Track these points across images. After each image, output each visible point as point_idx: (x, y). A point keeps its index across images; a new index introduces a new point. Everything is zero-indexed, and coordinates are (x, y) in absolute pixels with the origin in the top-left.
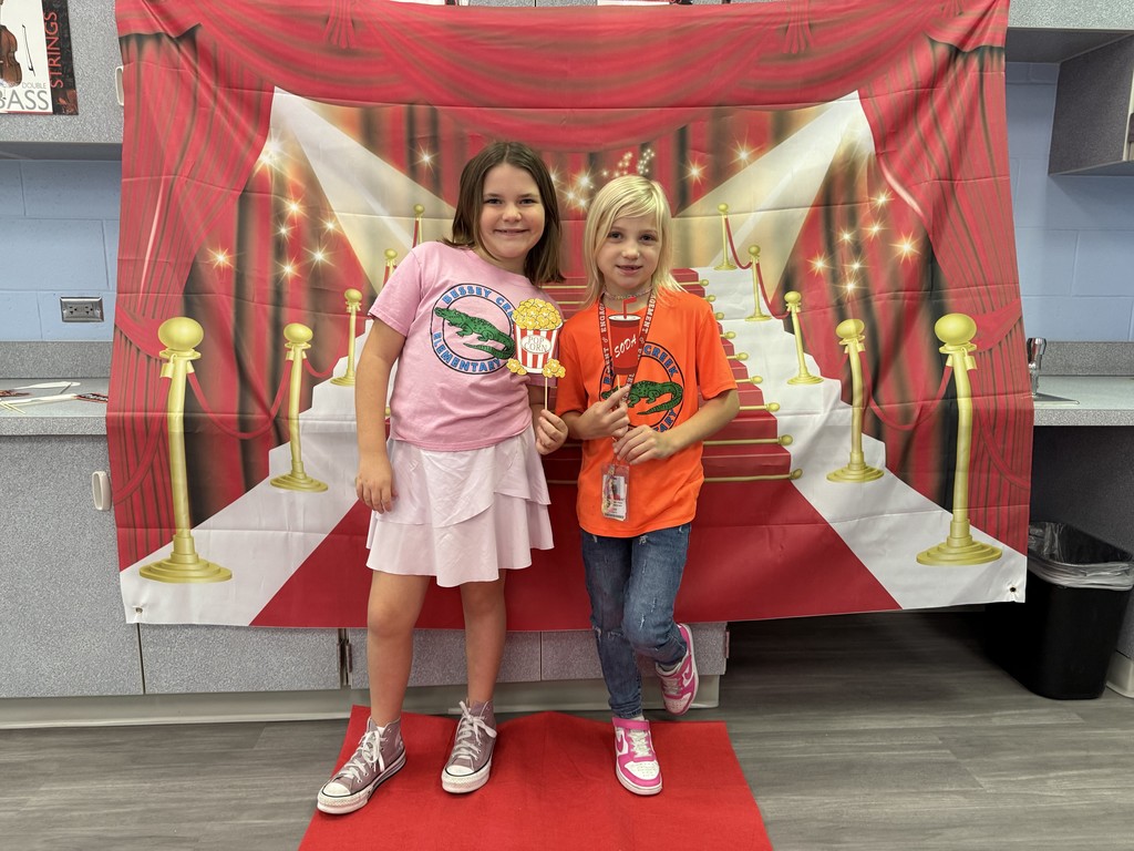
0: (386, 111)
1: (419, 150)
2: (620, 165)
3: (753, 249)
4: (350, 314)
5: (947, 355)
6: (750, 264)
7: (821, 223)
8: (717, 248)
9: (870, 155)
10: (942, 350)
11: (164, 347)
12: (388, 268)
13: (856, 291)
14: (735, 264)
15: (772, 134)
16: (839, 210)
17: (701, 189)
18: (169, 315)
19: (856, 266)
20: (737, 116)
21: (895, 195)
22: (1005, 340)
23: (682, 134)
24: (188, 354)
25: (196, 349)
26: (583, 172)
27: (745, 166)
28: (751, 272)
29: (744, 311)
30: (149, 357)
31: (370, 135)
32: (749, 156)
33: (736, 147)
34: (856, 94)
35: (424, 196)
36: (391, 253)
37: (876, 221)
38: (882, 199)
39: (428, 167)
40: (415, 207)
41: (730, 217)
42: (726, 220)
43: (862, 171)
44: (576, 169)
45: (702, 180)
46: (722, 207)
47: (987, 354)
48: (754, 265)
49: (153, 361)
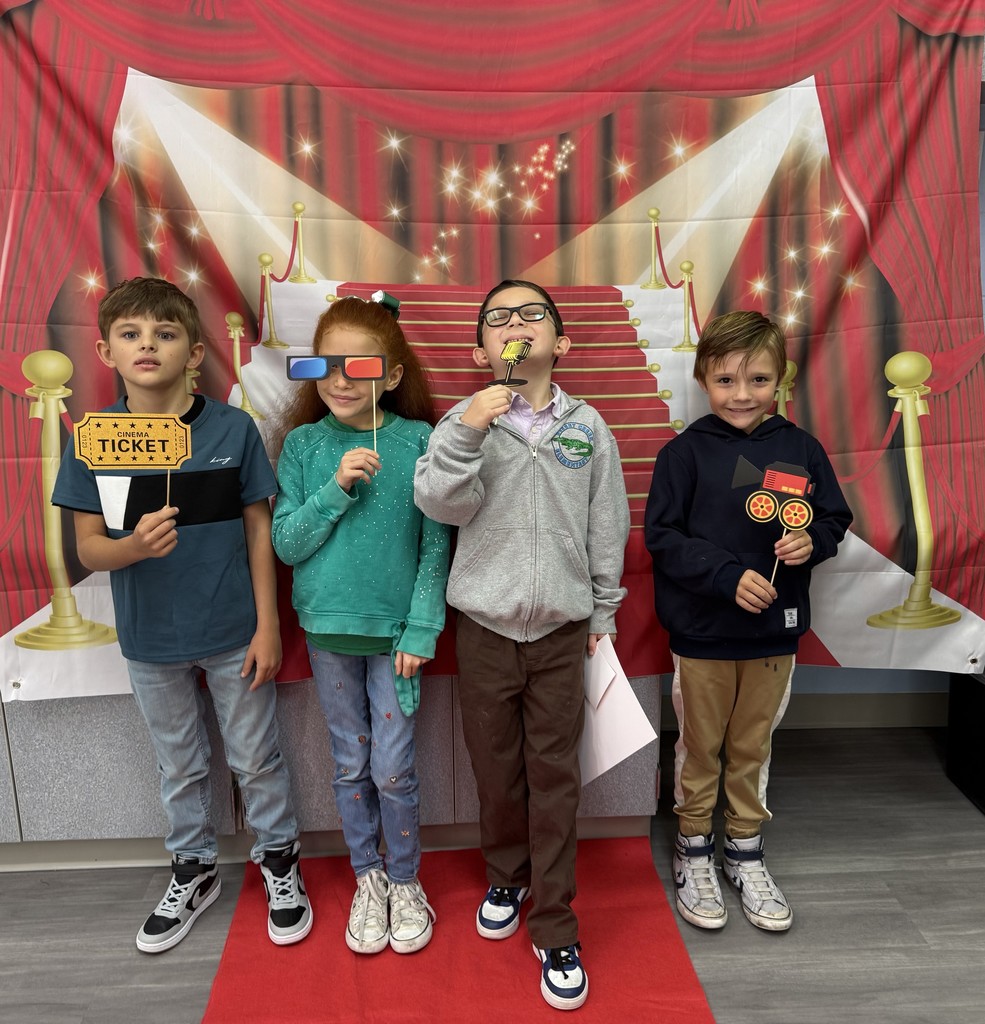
0: (259, 94)
1: (299, 139)
2: (535, 159)
3: (686, 266)
4: (232, 340)
5: (897, 399)
6: (682, 282)
7: (765, 238)
8: (644, 263)
9: (823, 160)
10: (891, 393)
11: (30, 385)
12: (263, 278)
13: (797, 327)
14: (665, 283)
15: (710, 127)
16: (786, 222)
17: (629, 189)
18: (34, 349)
19: (799, 294)
20: (670, 104)
21: (850, 208)
22: (963, 382)
23: (608, 121)
24: (59, 391)
25: (67, 385)
26: (491, 167)
27: (681, 164)
28: (683, 292)
29: (671, 340)
30: (14, 395)
31: (241, 124)
32: (686, 151)
33: (670, 140)
34: (811, 79)
35: (305, 192)
36: (267, 259)
37: (827, 238)
38: (836, 213)
39: (309, 158)
40: (294, 206)
41: (661, 225)
42: (657, 229)
43: (815, 177)
44: (482, 164)
45: (629, 178)
46: (653, 212)
47: (943, 397)
48: (686, 285)
49: (19, 400)
